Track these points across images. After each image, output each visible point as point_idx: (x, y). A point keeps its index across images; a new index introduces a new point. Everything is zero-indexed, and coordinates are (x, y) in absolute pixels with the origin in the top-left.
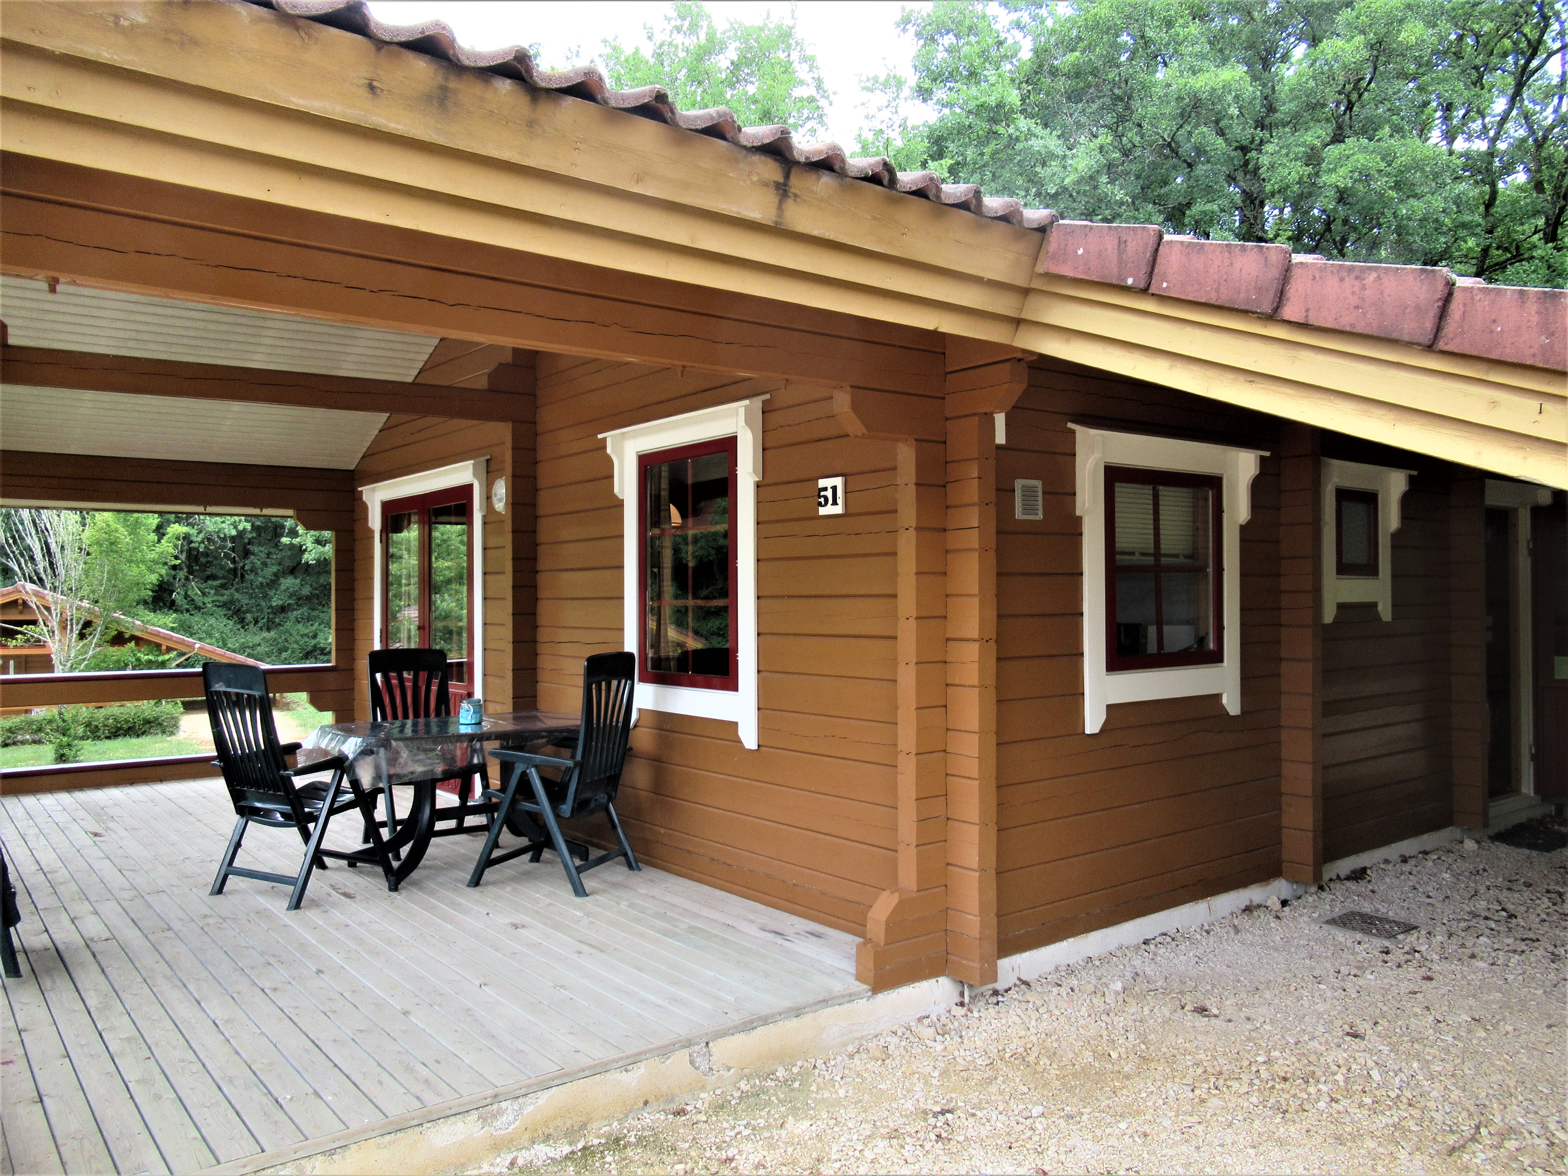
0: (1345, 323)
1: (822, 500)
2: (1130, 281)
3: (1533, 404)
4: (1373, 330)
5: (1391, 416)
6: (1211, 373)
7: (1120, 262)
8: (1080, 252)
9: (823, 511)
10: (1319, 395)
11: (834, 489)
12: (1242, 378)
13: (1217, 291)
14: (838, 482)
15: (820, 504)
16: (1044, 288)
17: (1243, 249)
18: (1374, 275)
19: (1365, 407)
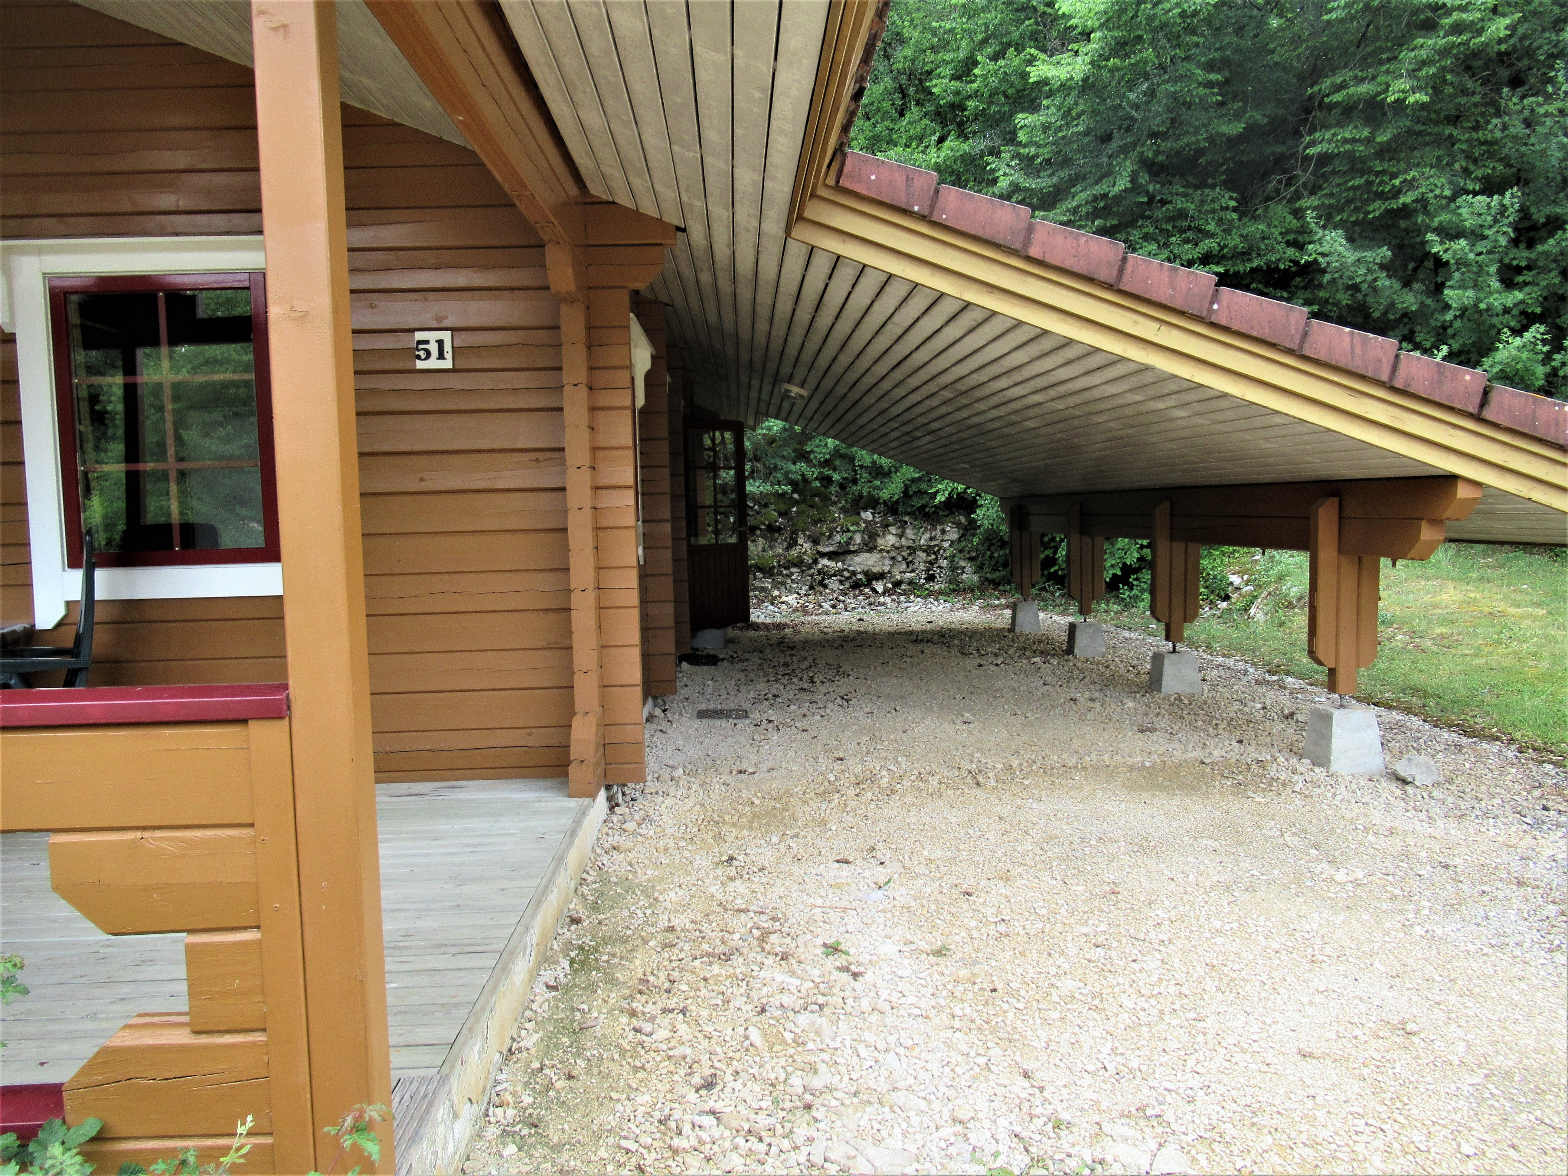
0: (1067, 264)
1: (422, 354)
2: (916, 208)
3: (1156, 325)
4: (1084, 272)
5: (1078, 324)
6: (962, 282)
7: (908, 194)
8: (873, 177)
9: (420, 365)
10: (1035, 307)
11: (440, 343)
12: (984, 289)
13: (983, 228)
14: (446, 336)
15: (419, 357)
16: (831, 198)
17: (1002, 205)
18: (1084, 239)
19: (1062, 316)
